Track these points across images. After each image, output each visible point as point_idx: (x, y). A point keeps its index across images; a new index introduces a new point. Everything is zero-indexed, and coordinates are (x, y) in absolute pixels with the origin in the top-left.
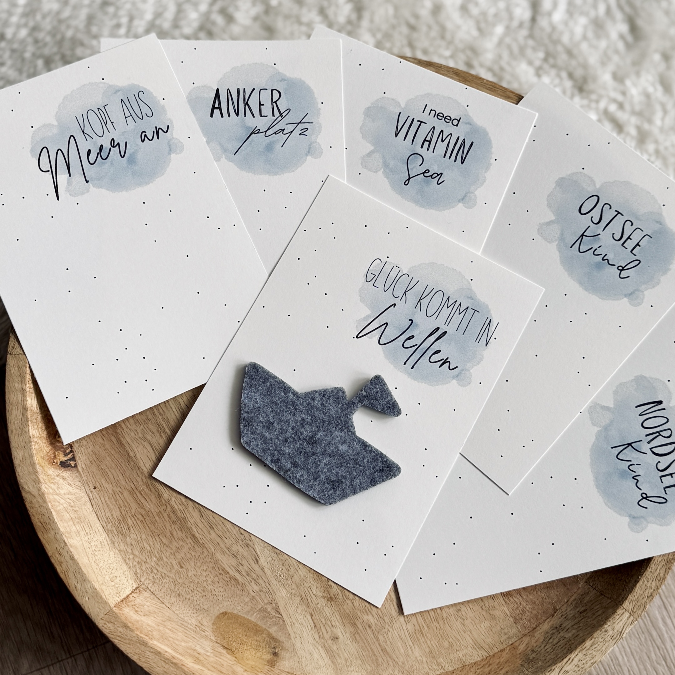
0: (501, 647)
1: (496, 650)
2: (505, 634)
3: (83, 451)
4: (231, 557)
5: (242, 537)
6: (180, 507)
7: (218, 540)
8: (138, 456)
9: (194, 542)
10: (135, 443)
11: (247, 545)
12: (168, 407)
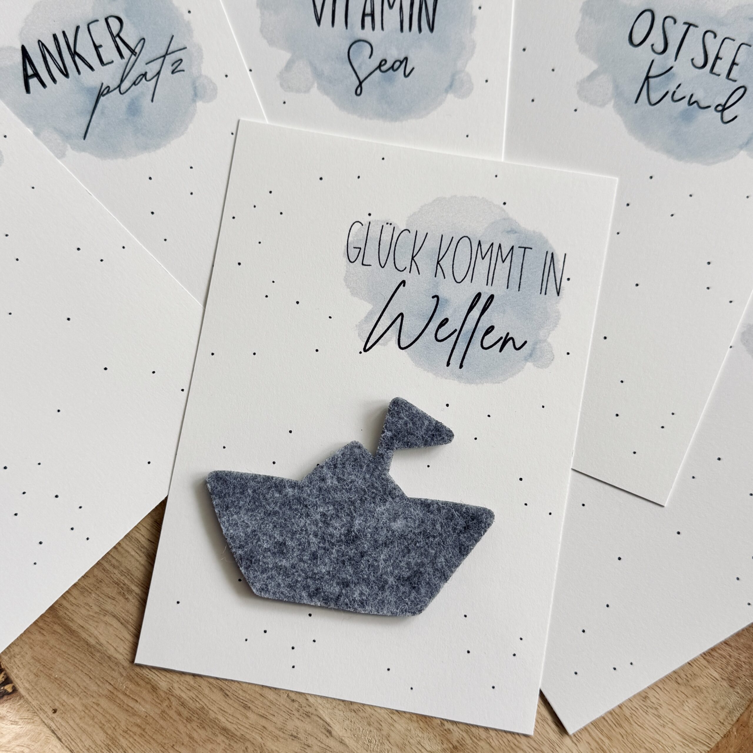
0: (724, 731)
1: (718, 738)
2: (723, 708)
3: (18, 663)
4: (290, 740)
5: (296, 705)
6: (191, 694)
7: (263, 722)
8: (103, 640)
9: (228, 738)
10: (91, 622)
11: (308, 715)
12: (123, 552)
